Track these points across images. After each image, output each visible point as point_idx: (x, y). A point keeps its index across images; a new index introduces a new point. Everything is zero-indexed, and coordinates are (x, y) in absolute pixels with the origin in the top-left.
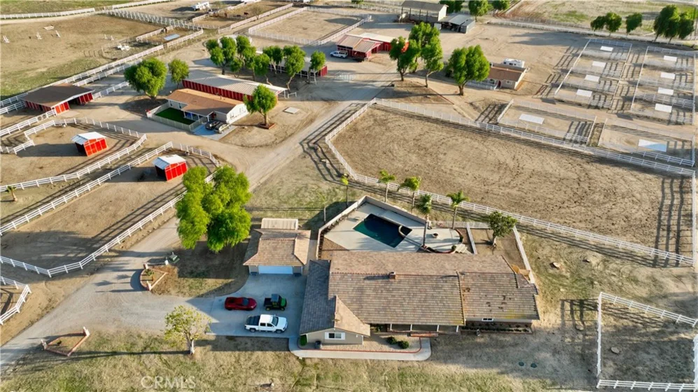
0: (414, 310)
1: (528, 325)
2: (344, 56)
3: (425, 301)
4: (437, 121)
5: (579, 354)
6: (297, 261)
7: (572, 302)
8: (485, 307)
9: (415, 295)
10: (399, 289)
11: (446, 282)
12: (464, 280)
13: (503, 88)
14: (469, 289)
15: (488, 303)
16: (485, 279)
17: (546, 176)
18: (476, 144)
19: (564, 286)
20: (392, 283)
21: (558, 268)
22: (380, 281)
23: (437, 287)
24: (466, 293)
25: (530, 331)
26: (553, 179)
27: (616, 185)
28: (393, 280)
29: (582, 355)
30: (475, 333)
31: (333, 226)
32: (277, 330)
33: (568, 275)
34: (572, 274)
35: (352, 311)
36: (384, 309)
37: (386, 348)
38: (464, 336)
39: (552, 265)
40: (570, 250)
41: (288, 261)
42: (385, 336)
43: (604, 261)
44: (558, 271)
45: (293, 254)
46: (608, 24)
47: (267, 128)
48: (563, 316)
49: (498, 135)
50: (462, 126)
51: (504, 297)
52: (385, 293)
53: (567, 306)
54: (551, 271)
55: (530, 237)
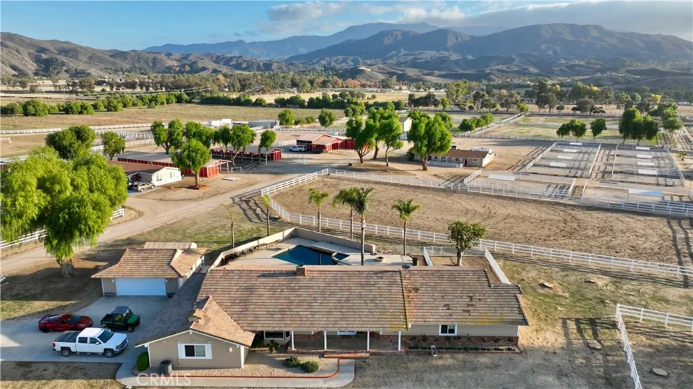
0: (329, 313)
1: (513, 340)
2: (303, 149)
3: (347, 300)
4: (396, 185)
5: (601, 377)
6: (173, 272)
7: (577, 321)
8: (442, 311)
9: (332, 294)
10: (309, 287)
11: (381, 278)
12: (409, 279)
13: (469, 166)
14: (416, 290)
15: (445, 305)
16: (441, 277)
17: (524, 219)
18: (440, 198)
19: (562, 305)
20: (300, 280)
21: (550, 288)
22: (281, 278)
23: (368, 284)
24: (413, 294)
25: (517, 350)
26: (533, 221)
27: (612, 224)
28: (302, 277)
29: (607, 379)
30: (430, 354)
31: (243, 253)
32: (105, 350)
33: (567, 295)
34: (572, 294)
35: (231, 315)
36: (282, 312)
37: (281, 372)
38: (411, 357)
39: (543, 286)
40: (565, 273)
41: (159, 273)
42: (282, 357)
43: (614, 283)
44: (551, 291)
45: (169, 264)
46: (573, 130)
47: (198, 189)
48: (566, 335)
49: (465, 192)
50: (424, 187)
51: (471, 298)
52: (286, 292)
53: (572, 325)
54: (541, 291)
55: (508, 263)
